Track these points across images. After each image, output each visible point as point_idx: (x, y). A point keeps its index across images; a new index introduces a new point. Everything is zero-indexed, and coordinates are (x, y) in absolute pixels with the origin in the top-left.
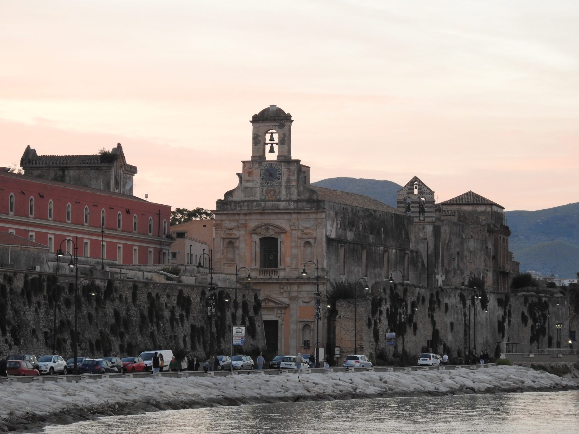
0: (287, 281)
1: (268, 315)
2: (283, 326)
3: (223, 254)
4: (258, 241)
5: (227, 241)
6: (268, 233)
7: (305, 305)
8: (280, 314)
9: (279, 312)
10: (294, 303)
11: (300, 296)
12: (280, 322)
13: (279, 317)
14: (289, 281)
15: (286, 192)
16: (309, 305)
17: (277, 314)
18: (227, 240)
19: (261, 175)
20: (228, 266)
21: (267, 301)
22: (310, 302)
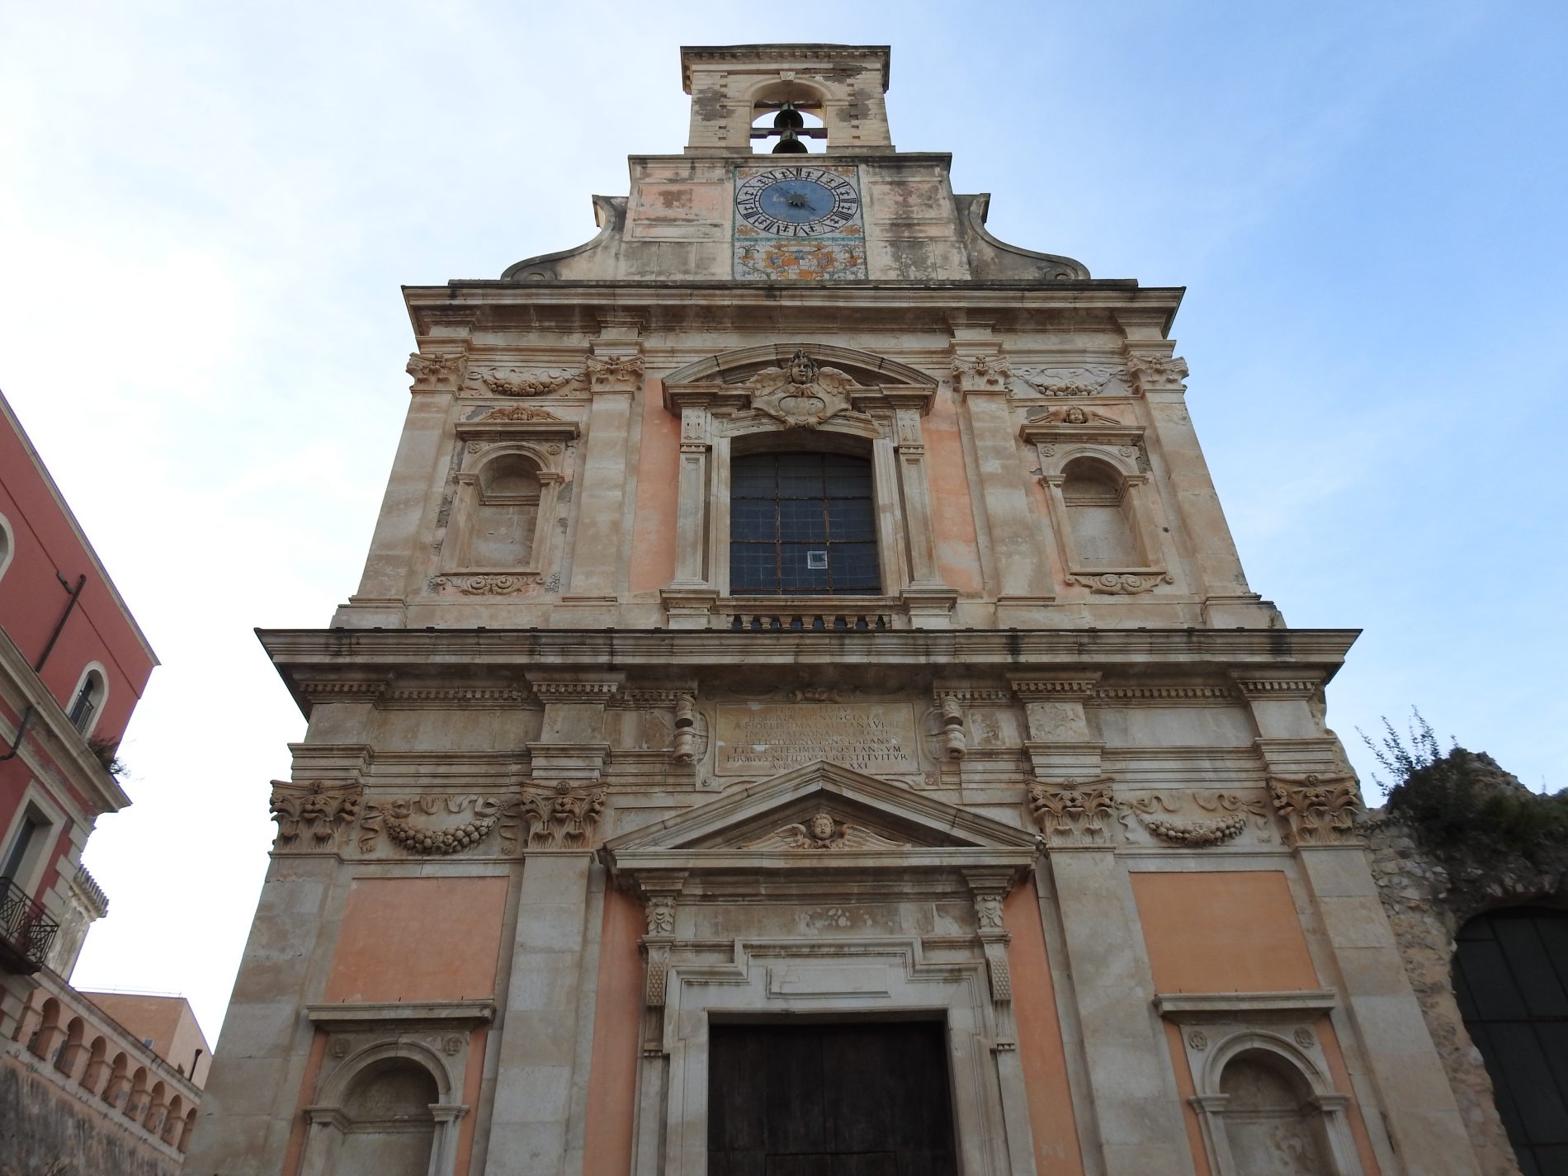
0: (1009, 659)
1: (839, 952)
2: (1008, 1063)
3: (443, 520)
4: (723, 450)
5: (489, 450)
6: (804, 403)
7: (1190, 863)
8: (952, 945)
9: (948, 927)
10: (1087, 841)
11: (1122, 792)
12: (961, 1023)
13: (955, 975)
14: (1022, 659)
15: (897, 258)
16: (1229, 865)
17: (927, 945)
18: (485, 446)
19: (737, 203)
20: (465, 592)
21: (824, 823)
22: (1226, 835)
